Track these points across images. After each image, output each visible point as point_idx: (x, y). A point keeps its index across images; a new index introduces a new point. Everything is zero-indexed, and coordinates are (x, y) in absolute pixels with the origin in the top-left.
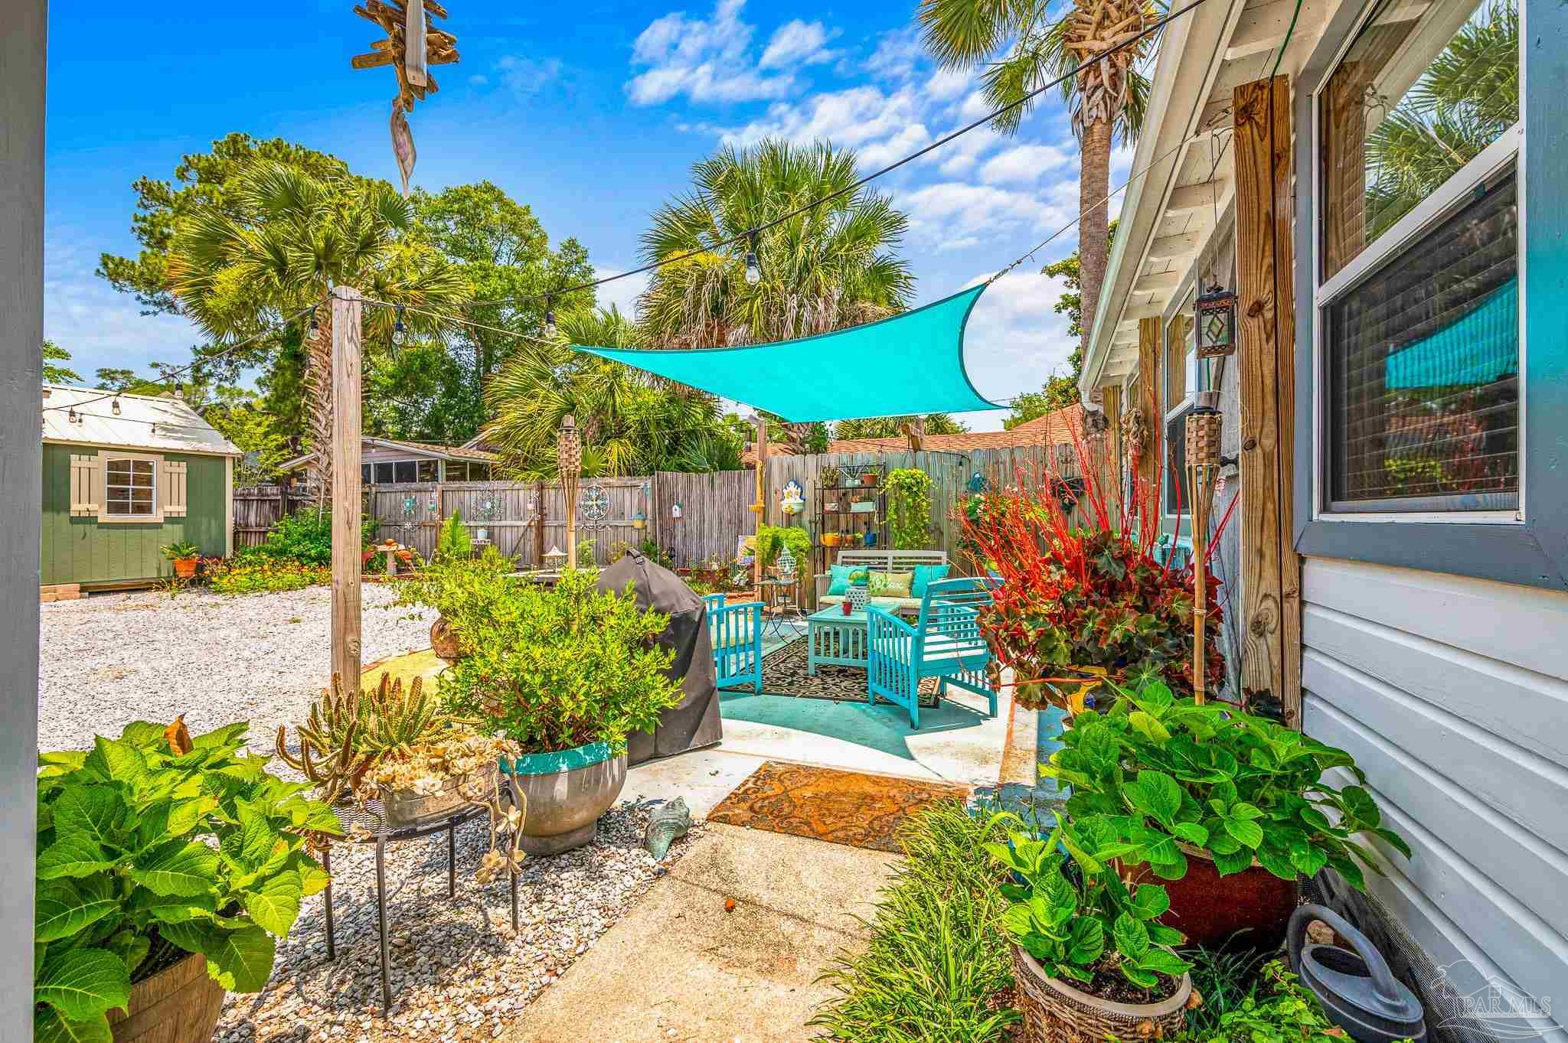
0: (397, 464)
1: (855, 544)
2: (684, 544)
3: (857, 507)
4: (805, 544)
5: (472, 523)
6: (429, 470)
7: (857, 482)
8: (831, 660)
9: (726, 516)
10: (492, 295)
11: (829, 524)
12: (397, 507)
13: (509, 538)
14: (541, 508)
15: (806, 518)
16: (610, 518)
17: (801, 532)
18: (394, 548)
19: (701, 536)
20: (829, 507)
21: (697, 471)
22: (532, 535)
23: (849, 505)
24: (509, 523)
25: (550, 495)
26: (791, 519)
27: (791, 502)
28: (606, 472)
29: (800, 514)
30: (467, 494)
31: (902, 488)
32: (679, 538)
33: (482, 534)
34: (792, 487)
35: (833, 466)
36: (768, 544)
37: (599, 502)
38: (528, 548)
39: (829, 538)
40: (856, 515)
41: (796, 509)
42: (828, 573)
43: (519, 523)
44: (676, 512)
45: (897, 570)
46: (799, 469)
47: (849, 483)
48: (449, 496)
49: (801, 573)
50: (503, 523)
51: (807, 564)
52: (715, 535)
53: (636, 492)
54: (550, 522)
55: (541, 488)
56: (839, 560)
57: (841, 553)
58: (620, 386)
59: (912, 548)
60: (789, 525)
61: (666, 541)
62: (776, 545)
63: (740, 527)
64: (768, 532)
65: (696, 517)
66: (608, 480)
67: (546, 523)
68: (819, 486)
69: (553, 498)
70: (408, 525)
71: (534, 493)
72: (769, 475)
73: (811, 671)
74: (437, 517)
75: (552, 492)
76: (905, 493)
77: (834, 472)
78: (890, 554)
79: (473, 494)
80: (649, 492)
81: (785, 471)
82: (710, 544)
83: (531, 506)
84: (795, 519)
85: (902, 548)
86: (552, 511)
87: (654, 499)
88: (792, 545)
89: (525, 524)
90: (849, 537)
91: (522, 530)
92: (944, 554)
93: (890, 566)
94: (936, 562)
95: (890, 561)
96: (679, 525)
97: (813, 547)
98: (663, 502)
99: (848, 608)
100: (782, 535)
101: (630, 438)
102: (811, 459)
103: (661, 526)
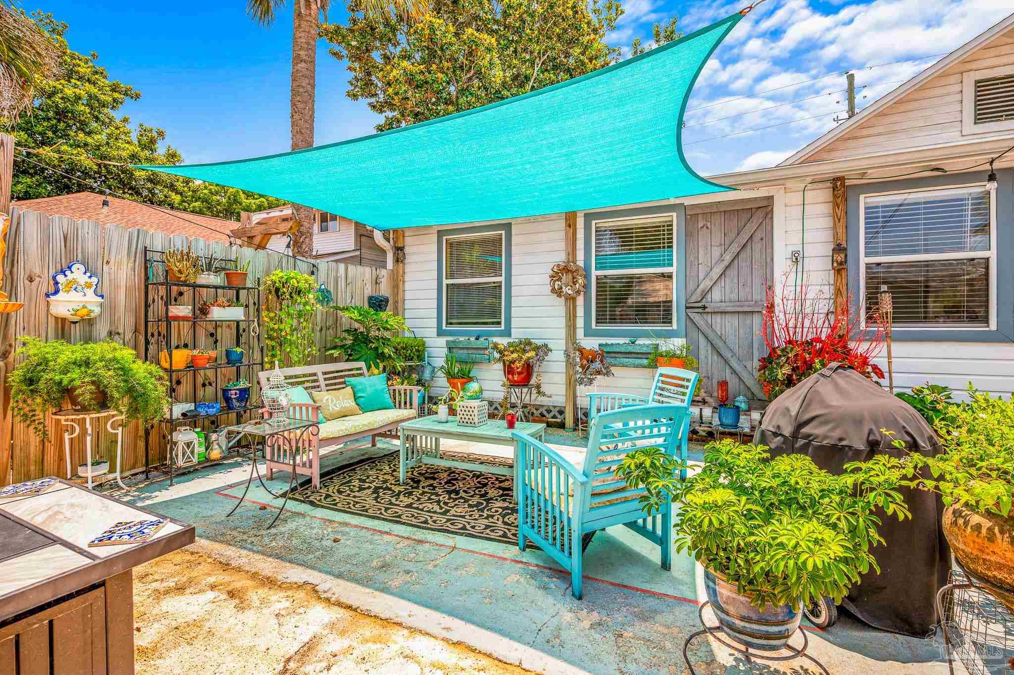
3: (217, 313)
34: (80, 275)
40: (217, 324)
45: (329, 387)
46: (90, 244)
78: (318, 369)
92: (363, 365)
93: (322, 383)
95: (321, 378)
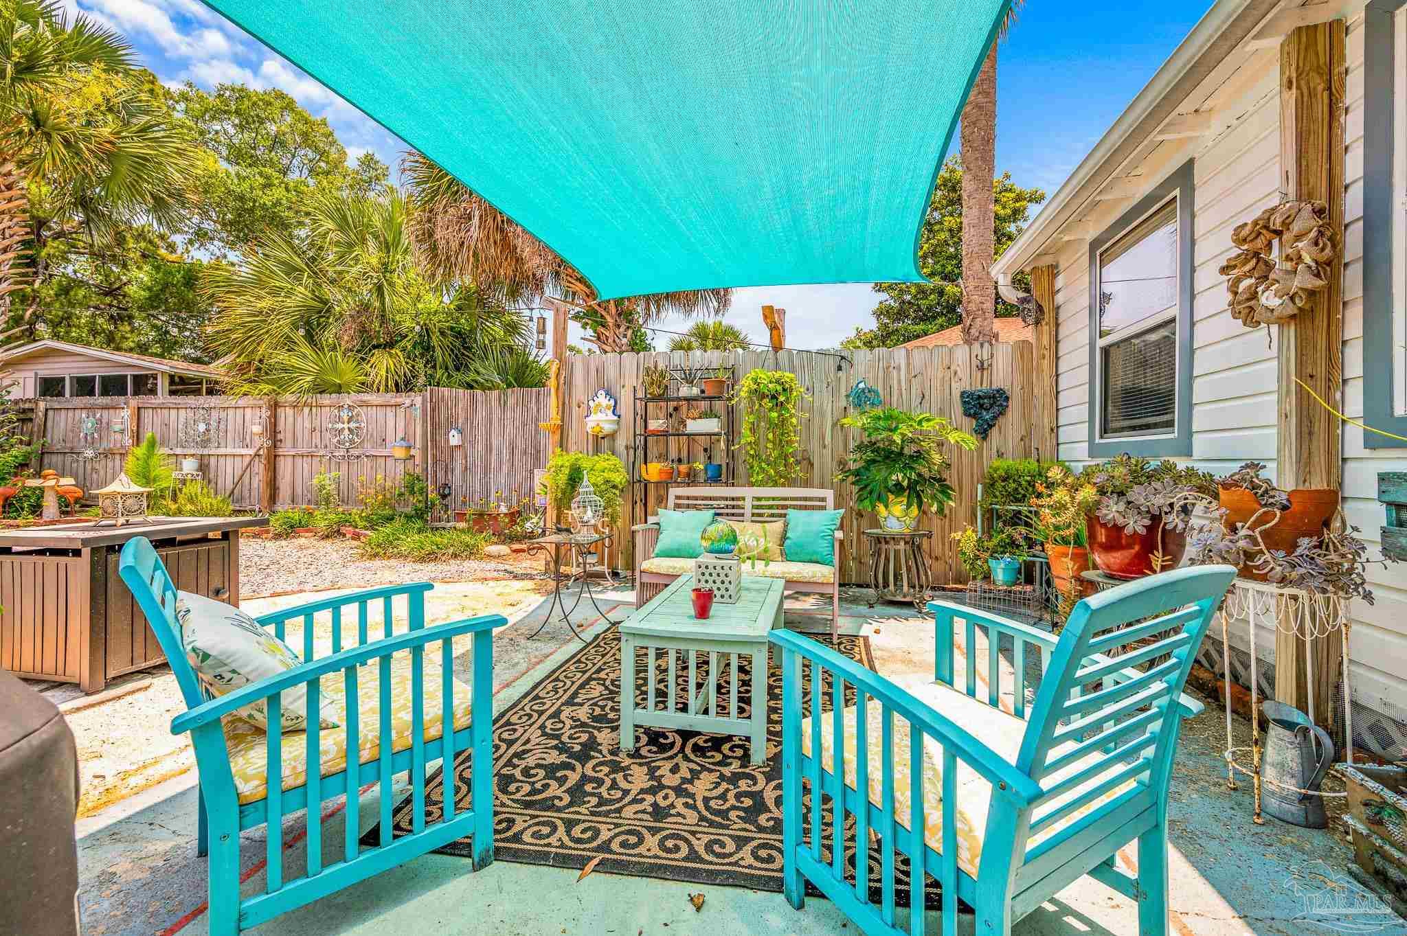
0: (103, 378)
1: (691, 479)
2: (464, 481)
3: (693, 426)
4: (619, 478)
5: (179, 451)
6: (143, 384)
7: (695, 391)
8: (669, 720)
9: (520, 444)
10: (275, 205)
11: (653, 451)
12: (76, 428)
13: (228, 471)
14: (273, 430)
15: (621, 443)
16: (368, 445)
17: (614, 460)
18: (52, 483)
19: (486, 471)
20: (654, 425)
21: (484, 389)
22: (259, 468)
23: (683, 423)
24: (229, 451)
25: (286, 416)
26: (600, 442)
27: (601, 420)
28: (365, 387)
29: (612, 436)
30: (173, 412)
31: (763, 396)
32: (458, 471)
33: (189, 466)
34: (602, 399)
35: (661, 366)
36: (563, 478)
37: (352, 425)
38: (255, 484)
39: (654, 471)
40: (692, 437)
41: (608, 428)
42: (651, 519)
43: (244, 451)
44: (455, 439)
45: (757, 517)
46: (611, 373)
47: (685, 391)
48: (147, 415)
49: (613, 519)
50: (222, 451)
51: (622, 507)
52: (505, 468)
53: (401, 412)
54: (285, 449)
55: (275, 406)
56: (671, 501)
57: (674, 491)
58: (391, 284)
59: (776, 484)
60: (597, 451)
61: (440, 475)
62: (574, 479)
63: (537, 459)
64: (566, 460)
65: (480, 447)
66: (366, 397)
67: (280, 451)
68: (640, 394)
69: (290, 420)
70: (89, 453)
71: (265, 413)
72: (569, 383)
73: (627, 740)
74: (128, 441)
75: (289, 411)
76: (768, 404)
77: (662, 375)
78: (748, 493)
79: (182, 412)
80: (419, 412)
81: (593, 373)
82: (499, 480)
83: (257, 429)
84: (605, 443)
85: (761, 484)
86: (289, 435)
87: (424, 422)
88: (600, 480)
89: (252, 452)
90: (683, 468)
91: (247, 460)
92: (829, 494)
93: (748, 511)
94: (817, 505)
95: (748, 504)
96: (458, 455)
97: (632, 483)
98: (436, 425)
99: (703, 604)
100: (585, 464)
101: (404, 350)
102: (629, 358)
103: (434, 456)
